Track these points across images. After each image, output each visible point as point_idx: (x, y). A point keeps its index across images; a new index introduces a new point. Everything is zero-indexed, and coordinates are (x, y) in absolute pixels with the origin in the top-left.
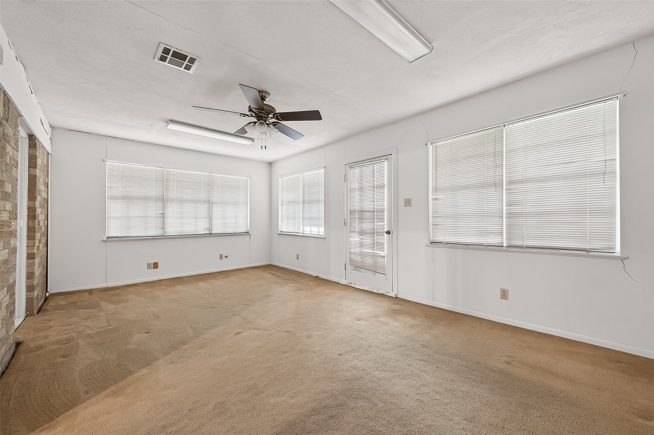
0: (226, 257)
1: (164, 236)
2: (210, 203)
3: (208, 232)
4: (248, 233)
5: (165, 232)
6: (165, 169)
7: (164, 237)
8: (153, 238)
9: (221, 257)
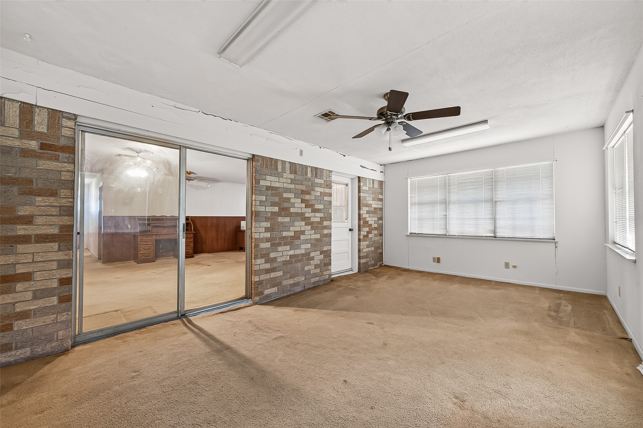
0: (515, 267)
1: (447, 235)
2: (494, 202)
3: (492, 235)
4: (554, 239)
5: (447, 231)
6: (447, 175)
7: (445, 236)
8: (438, 236)
9: (507, 265)
